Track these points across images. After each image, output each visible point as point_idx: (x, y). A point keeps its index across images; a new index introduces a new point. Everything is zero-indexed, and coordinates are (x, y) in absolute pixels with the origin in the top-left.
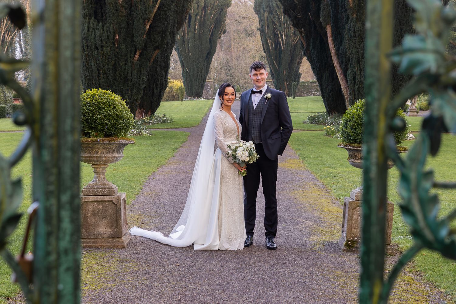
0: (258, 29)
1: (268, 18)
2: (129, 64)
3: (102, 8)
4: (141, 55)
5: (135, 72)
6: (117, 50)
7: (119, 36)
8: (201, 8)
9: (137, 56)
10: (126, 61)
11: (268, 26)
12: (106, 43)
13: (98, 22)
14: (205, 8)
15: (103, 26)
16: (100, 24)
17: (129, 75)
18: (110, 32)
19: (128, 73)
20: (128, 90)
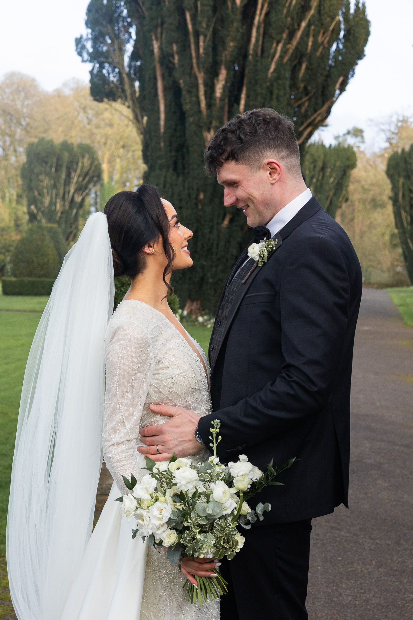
0: (390, 198)
1: (403, 185)
2: (215, 232)
3: (183, 158)
4: (231, 221)
5: (222, 243)
6: (201, 213)
7: (205, 196)
8: (318, 169)
9: (226, 222)
10: (212, 228)
11: (404, 196)
12: (187, 203)
13: (178, 176)
14: (323, 169)
15: (184, 181)
16: (180, 179)
17: (215, 246)
18: (193, 189)
19: (212, 244)
20: (212, 266)
